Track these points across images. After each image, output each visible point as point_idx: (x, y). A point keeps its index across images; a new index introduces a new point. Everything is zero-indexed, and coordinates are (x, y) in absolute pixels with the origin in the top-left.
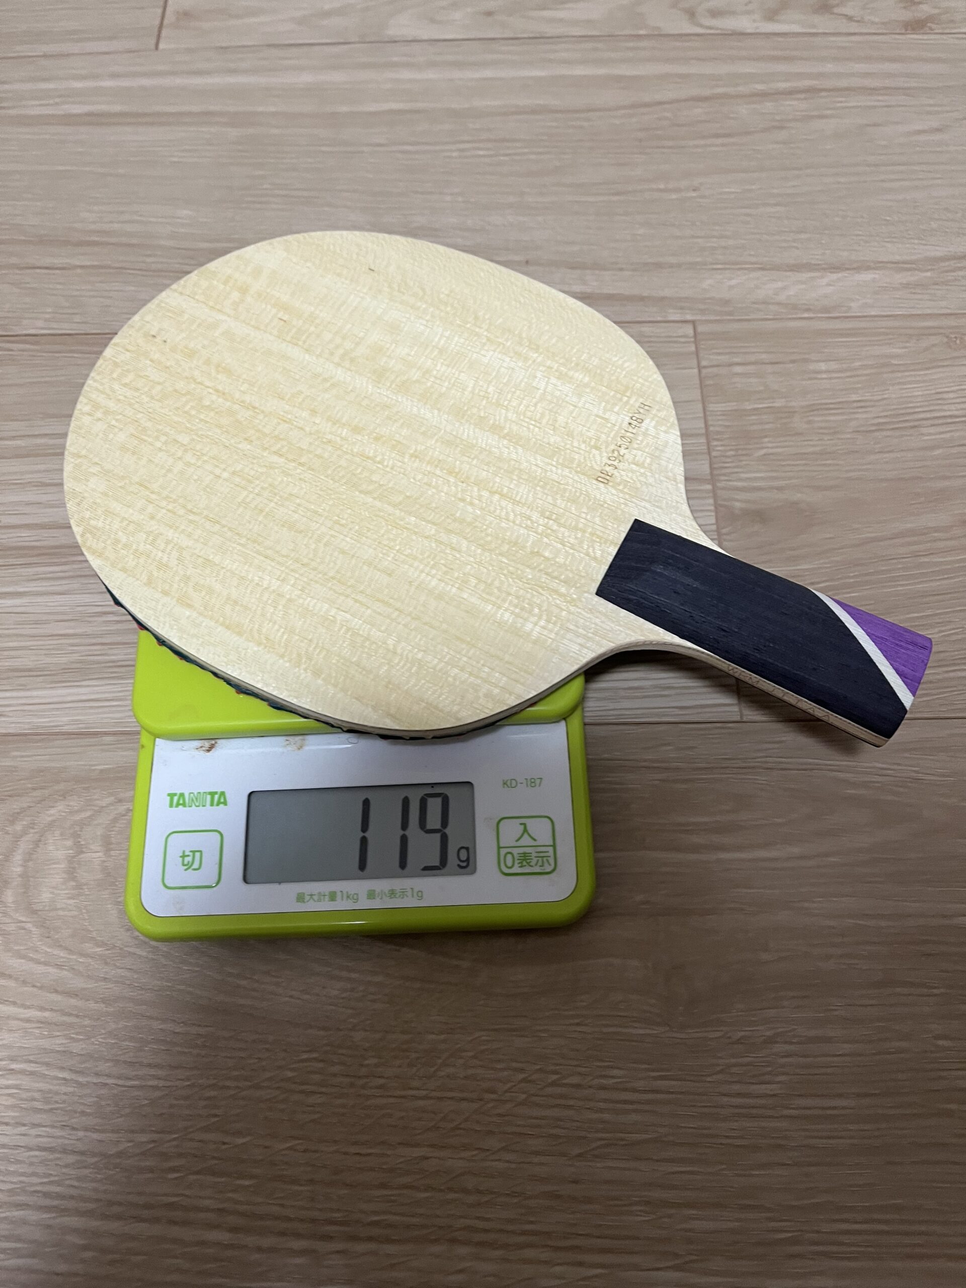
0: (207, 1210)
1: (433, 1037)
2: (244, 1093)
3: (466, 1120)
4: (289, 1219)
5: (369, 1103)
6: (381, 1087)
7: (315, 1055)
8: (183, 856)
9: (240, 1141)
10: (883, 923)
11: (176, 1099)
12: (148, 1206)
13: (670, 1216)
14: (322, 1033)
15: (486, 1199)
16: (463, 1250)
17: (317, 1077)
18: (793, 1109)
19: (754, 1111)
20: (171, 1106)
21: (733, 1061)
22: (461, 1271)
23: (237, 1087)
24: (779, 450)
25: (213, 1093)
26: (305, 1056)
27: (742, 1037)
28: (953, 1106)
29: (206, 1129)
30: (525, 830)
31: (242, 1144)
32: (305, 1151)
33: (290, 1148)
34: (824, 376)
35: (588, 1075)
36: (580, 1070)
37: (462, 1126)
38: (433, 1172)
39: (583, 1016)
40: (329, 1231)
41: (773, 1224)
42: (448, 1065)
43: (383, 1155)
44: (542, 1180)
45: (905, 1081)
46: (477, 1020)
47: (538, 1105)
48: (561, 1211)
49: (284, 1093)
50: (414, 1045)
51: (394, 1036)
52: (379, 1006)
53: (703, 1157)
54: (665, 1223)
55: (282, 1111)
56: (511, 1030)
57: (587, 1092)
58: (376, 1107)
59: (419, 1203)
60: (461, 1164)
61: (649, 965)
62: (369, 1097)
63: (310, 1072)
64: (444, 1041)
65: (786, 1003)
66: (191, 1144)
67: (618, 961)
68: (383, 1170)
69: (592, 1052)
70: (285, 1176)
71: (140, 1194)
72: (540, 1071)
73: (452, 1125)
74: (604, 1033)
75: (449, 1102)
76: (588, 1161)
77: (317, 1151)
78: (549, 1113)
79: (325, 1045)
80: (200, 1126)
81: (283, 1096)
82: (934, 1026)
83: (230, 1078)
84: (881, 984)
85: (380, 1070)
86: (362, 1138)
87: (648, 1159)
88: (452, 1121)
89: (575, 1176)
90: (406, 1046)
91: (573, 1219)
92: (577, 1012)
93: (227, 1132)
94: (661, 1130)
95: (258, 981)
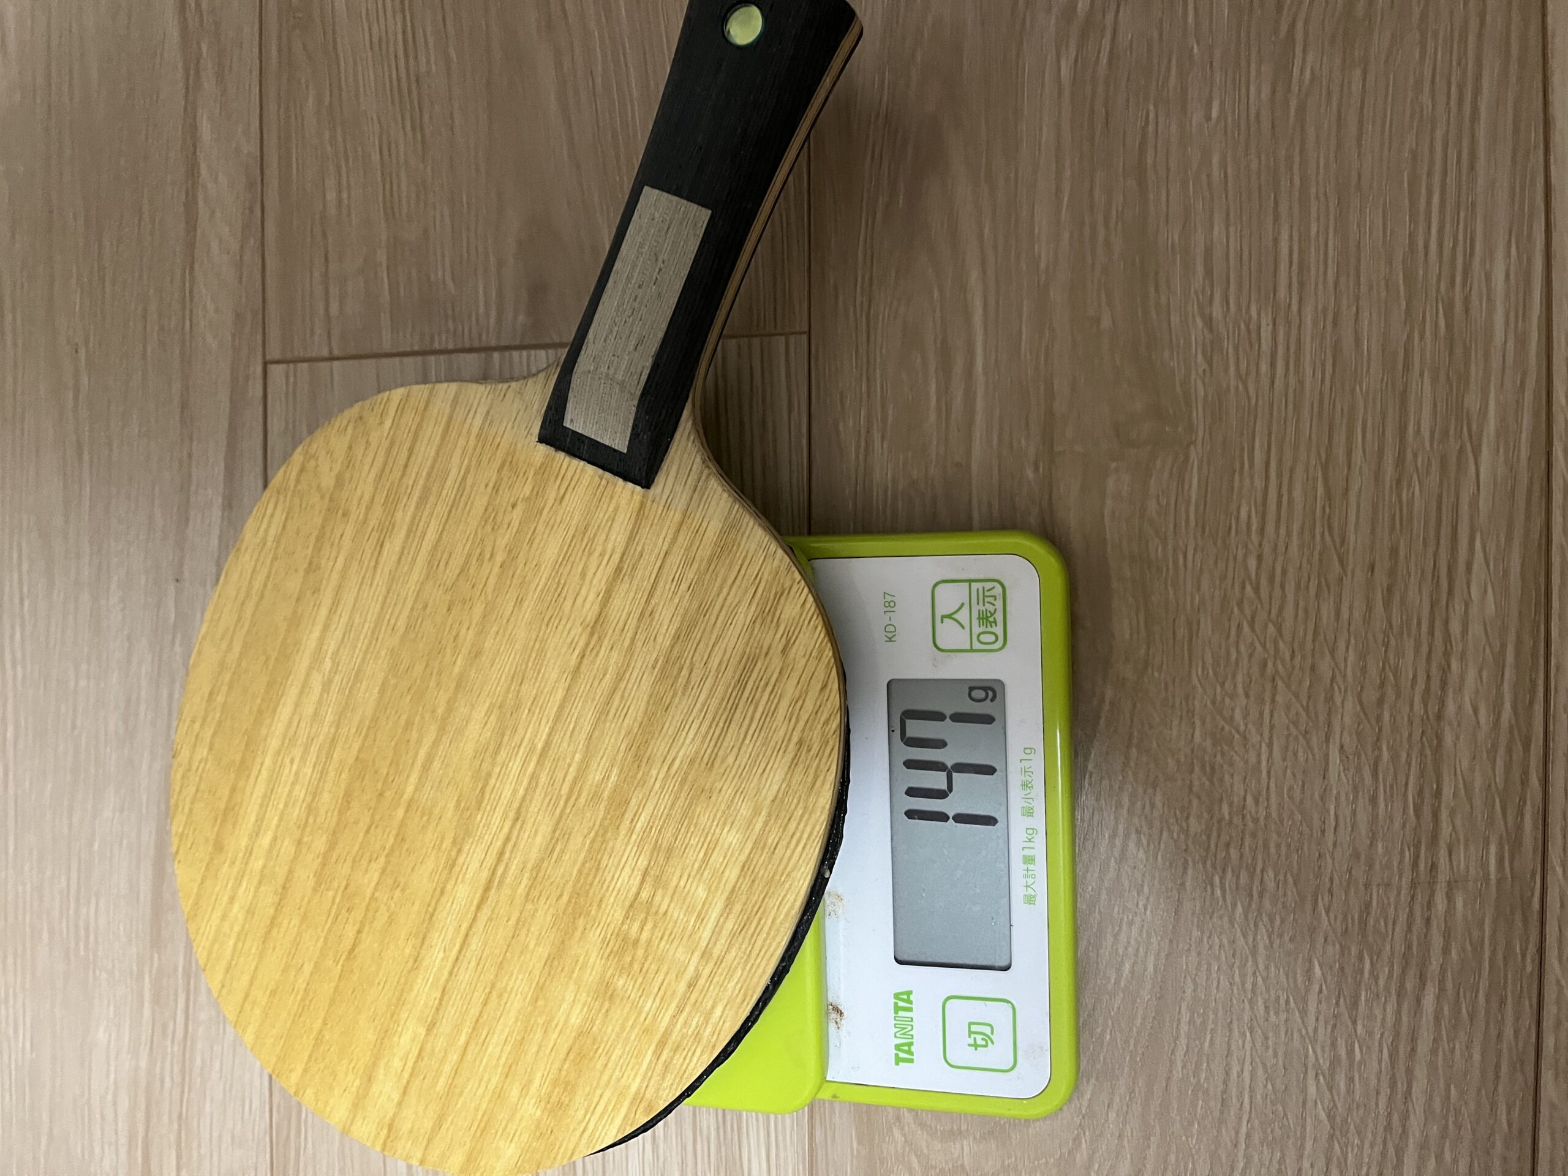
0: (1398, 1012)
1: (1197, 732)
2: (1261, 966)
3: (1297, 696)
4: (1411, 914)
5: (1275, 815)
6: (1257, 801)
7: (1217, 879)
8: (975, 1046)
9: (1318, 969)
10: (1068, 173)
11: (1267, 1048)
12: (1393, 1083)
13: (1415, 455)
14: (1190, 872)
15: (1391, 676)
16: (1451, 708)
17: (1244, 878)
18: (1291, 298)
19: (1292, 349)
20: (1275, 1055)
21: (1232, 369)
22: (1476, 711)
23: (1254, 974)
24: (447, 260)
25: (1260, 1004)
26: (1218, 892)
27: (1204, 355)
28: (1293, 103)
29: (1303, 1013)
30: (949, 616)
31: (1321, 969)
32: (1331, 893)
33: (1327, 912)
34: (345, 195)
35: (1246, 546)
36: (1240, 557)
37: (1305, 704)
38: (1359, 741)
39: (1175, 550)
40: (1426, 867)
41: (1428, 334)
42: (1232, 717)
43: (1337, 798)
44: (1369, 609)
45: (1260, 160)
46: (1177, 680)
47: (1281, 609)
48: (1406, 586)
49: (1261, 919)
50: (1207, 758)
51: (1196, 783)
52: (1158, 799)
53: (1345, 412)
54: (1423, 462)
55: (1282, 922)
56: (1191, 639)
57: (1267, 549)
58: (1280, 806)
59: (1395, 758)
60: (1349, 705)
61: (1114, 465)
62: (1268, 816)
63: (1237, 884)
64: (1203, 723)
65: (1163, 299)
66: (1321, 1031)
67: (1109, 502)
68: (1356, 797)
69: (1219, 542)
70: (1361, 917)
71: (1378, 1093)
72: (1240, 604)
73: (1303, 714)
74: (1197, 525)
75: (1276, 715)
76: (1348, 552)
77: (1331, 880)
78: (1290, 597)
79: (1204, 867)
80: (1299, 1020)
81: (1265, 919)
82: (1194, 121)
83: (1243, 984)
84: (1142, 184)
85: (1235, 801)
86: (1317, 825)
87: (1347, 479)
88: (1298, 714)
89: (1366, 569)
90: (1208, 769)
91: (1416, 573)
92: (1171, 559)
93: (1307, 987)
94: (1313, 463)
95: (1126, 948)
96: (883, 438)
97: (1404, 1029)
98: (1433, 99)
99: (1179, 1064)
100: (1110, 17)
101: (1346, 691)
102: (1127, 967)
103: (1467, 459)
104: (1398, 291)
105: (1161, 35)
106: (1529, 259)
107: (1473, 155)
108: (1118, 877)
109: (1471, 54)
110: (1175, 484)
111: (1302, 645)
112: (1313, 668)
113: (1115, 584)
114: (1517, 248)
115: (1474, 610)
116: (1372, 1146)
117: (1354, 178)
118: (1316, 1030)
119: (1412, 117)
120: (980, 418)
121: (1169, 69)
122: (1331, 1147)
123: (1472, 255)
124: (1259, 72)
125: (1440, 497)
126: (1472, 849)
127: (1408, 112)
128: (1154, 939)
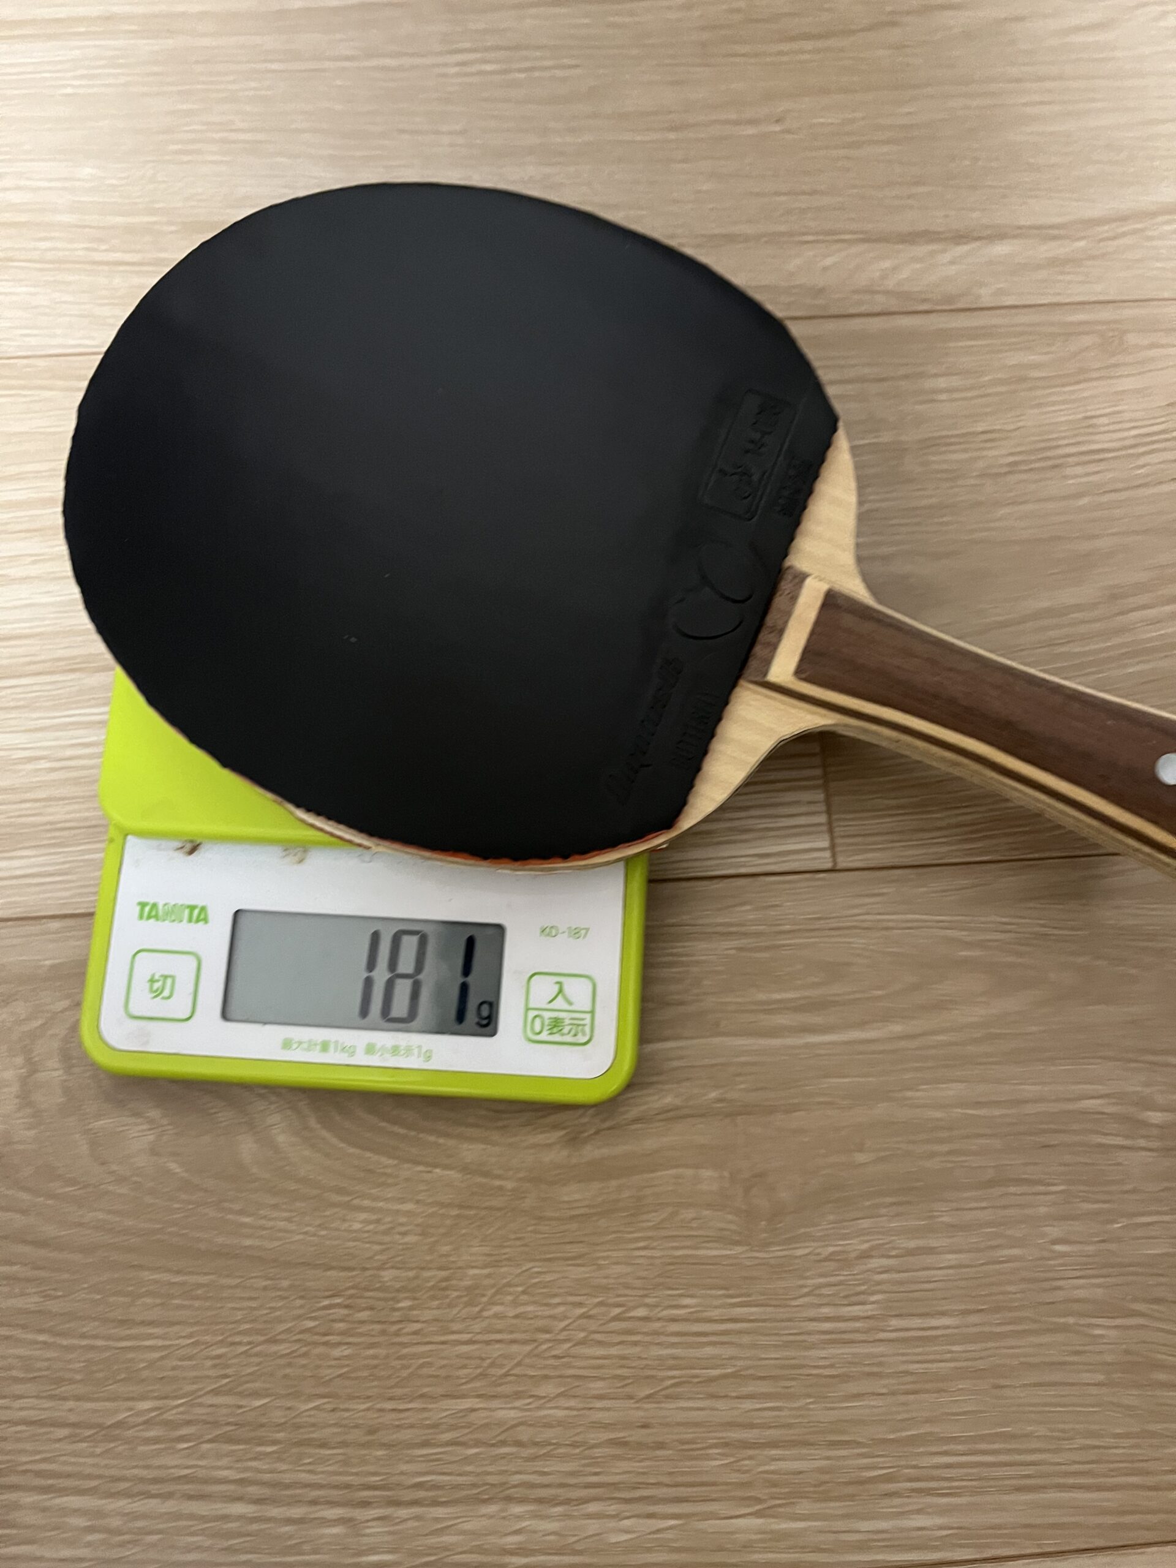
0: (226, 1481)
1: (476, 1271)
3: (519, 1364)
4: (321, 1486)
5: (405, 1351)
6: (415, 1333)
7: (338, 1300)
9: (258, 1403)
10: (997, 1112)
11: (180, 1360)
12: (155, 1481)
13: (750, 1458)
14: (344, 1274)
15: (544, 1451)
16: (518, 1509)
17: (341, 1326)
18: (892, 1331)
19: (845, 1336)
20: (174, 1368)
21: (822, 1280)
22: (517, 1532)
23: (248, 1343)
25: (221, 1351)
26: (326, 1302)
27: (833, 1253)
28: (1071, 1320)
29: (216, 1392)
30: (561, 990)
31: (260, 1406)
32: (333, 1410)
33: (317, 1408)
34: (945, 397)
35: (656, 1306)
36: (648, 1300)
37: (511, 1372)
38: (480, 1426)
39: (649, 1238)
40: (364, 1497)
41: (866, 1461)
42: (494, 1304)
43: (424, 1409)
44: (606, 1427)
45: (1015, 1293)
46: (527, 1249)
47: (600, 1343)
48: (629, 1459)
49: (305, 1346)
50: (454, 1282)
51: (430, 1274)
52: (409, 1239)
53: (789, 1390)
54: (746, 1465)
55: (304, 1366)
56: (567, 1259)
57: (657, 1325)
58: (415, 1356)
59: (467, 1460)
60: (513, 1414)
61: (726, 1174)
62: (404, 1345)
63: (333, 1321)
64: (488, 1276)
65: (883, 1211)
66: (202, 1410)
67: (689, 1172)
68: (426, 1426)
69: (661, 1280)
70: (313, 1439)
71: (147, 1467)
72: (601, 1304)
73: (504, 1371)
74: (675, 1257)
75: (497, 1346)
76: (658, 1403)
77: (347, 1410)
78: (613, 1351)
79: (349, 1288)
80: (209, 1389)
81: (304, 1349)
82: (1048, 1229)
83: (240, 1333)
84: (991, 1183)
85: (415, 1312)
86: (399, 1392)
87: (726, 1396)
88: (501, 1366)
89: (644, 1420)
90: (444, 1284)
91: (643, 1467)
92: (640, 1235)
93: (241, 1394)
94: (740, 1363)
95: (265, 1217)
96: (738, 949)
97: (210, 1488)
98: (1081, 1449)
99: (156, 1276)
100: (1142, 1143)
101: (529, 1410)
102: (247, 1220)
103: (749, 1506)
104: (905, 1430)
105: (1127, 1192)
107: (1030, 1489)
108: (334, 1205)
109: (1122, 1480)
110: (711, 1234)
111: (569, 1366)
112: (546, 1377)
113: (614, 1183)
114: (947, 1536)
115: (612, 1524)
116: (96, 1465)
117: (1003, 1382)
118: (201, 1405)
119: (1063, 1431)
120: (765, 1042)
121: (1097, 1202)
122: (90, 1426)
124: (1099, 1286)
125: (714, 1484)
126: (386, 1538)
127: (1067, 1427)
128: (276, 1244)
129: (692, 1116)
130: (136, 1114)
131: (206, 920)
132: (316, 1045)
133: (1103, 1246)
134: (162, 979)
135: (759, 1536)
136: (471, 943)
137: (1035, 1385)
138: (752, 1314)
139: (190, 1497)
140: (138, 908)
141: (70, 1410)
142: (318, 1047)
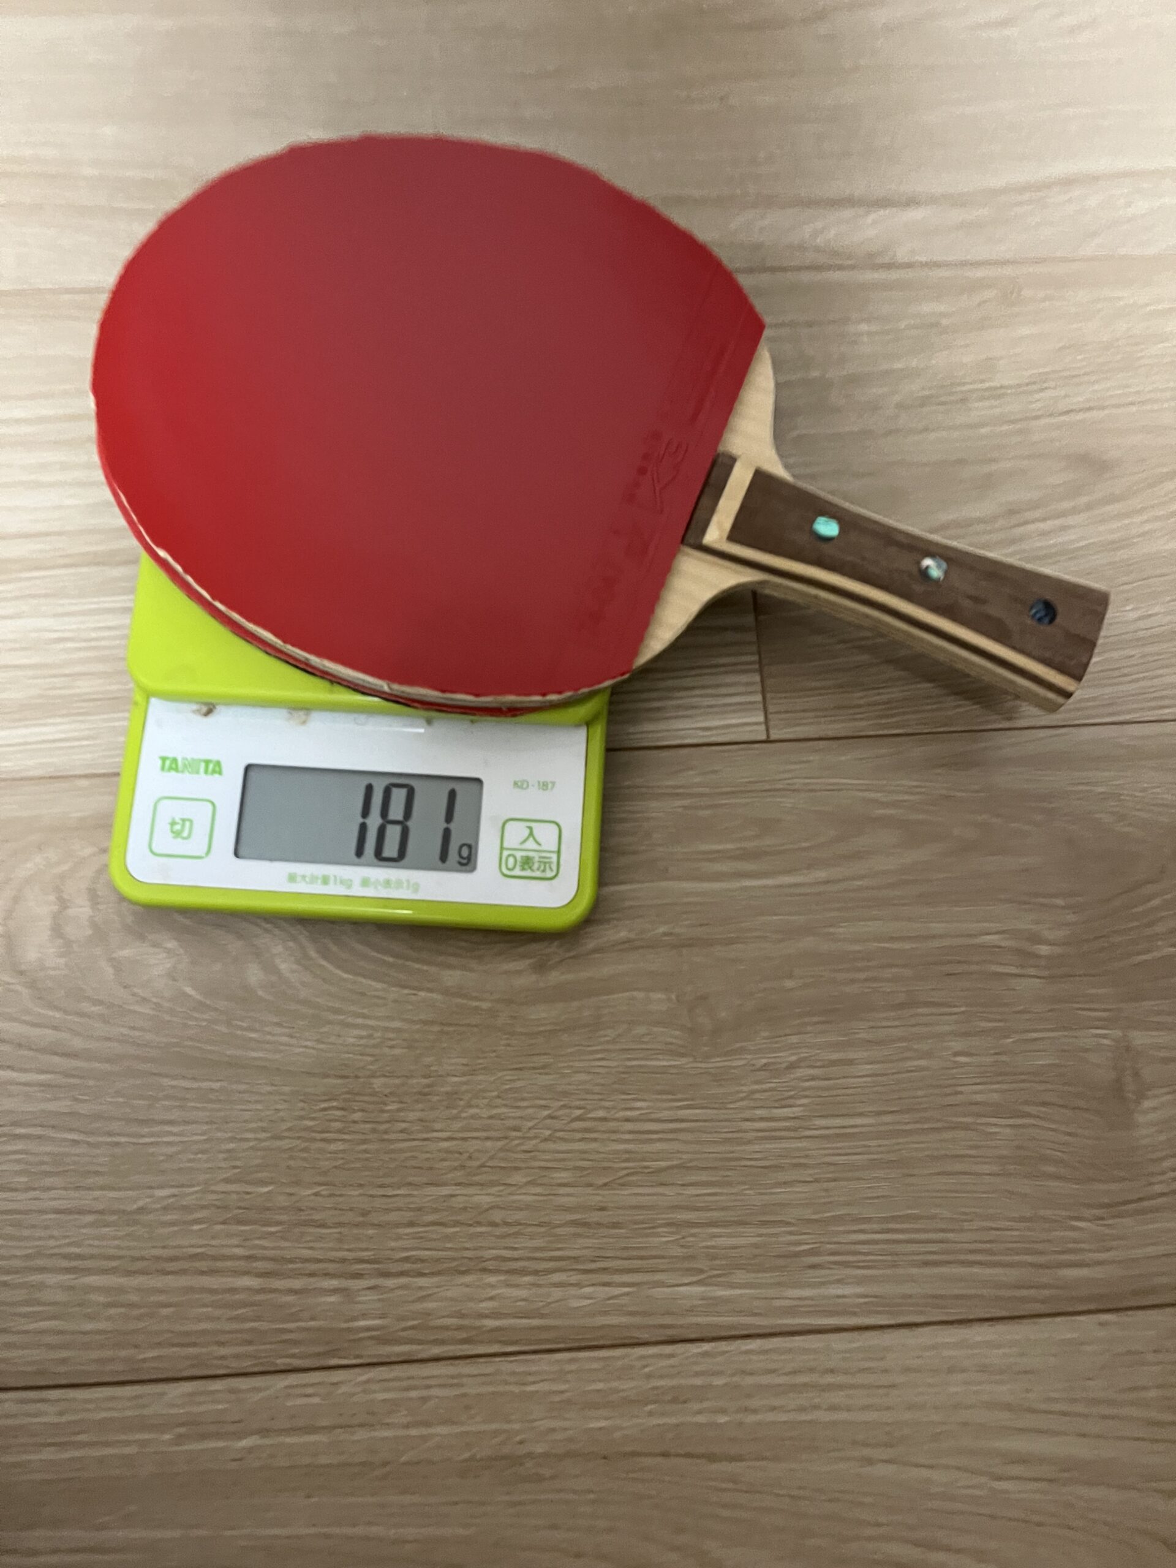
0: (235, 1258)
1: (455, 1079)
2: (264, 1144)
3: (492, 1158)
4: (319, 1261)
5: (392, 1147)
6: (402, 1131)
7: (335, 1104)
9: (266, 1190)
10: (908, 946)
11: (195, 1154)
12: (172, 1259)
13: (693, 1235)
14: (339, 1081)
15: (514, 1230)
16: (492, 1279)
17: (337, 1125)
18: (815, 1129)
19: (778, 1134)
20: (190, 1161)
21: (756, 1087)
22: (491, 1298)
23: (256, 1139)
25: (232, 1146)
26: (323, 1105)
27: (765, 1065)
28: (969, 1120)
29: (227, 1181)
31: (265, 1193)
32: (330, 1195)
33: (316, 1194)
35: (612, 1108)
36: (605, 1104)
37: (488, 1164)
38: (460, 1209)
39: (606, 1051)
40: (359, 1269)
41: (793, 1238)
42: (471, 1106)
43: (410, 1195)
44: (568, 1209)
45: (922, 1097)
46: (499, 1060)
47: (563, 1139)
48: (589, 1237)
49: (306, 1142)
50: (436, 1088)
51: (415, 1081)
52: (397, 1051)
53: (726, 1179)
54: (690, 1242)
55: (304, 1159)
56: (534, 1068)
57: (612, 1125)
58: (401, 1151)
59: (447, 1238)
60: (488, 1199)
61: (673, 997)
62: (393, 1141)
63: (331, 1121)
64: (465, 1083)
65: (809, 1028)
66: (214, 1197)
67: (641, 995)
68: (411, 1210)
69: (616, 1086)
70: (313, 1221)
71: (164, 1247)
72: (564, 1106)
73: (478, 1163)
74: (629, 1067)
75: (474, 1142)
76: (613, 1190)
77: (341, 1195)
78: (574, 1146)
79: (343, 1093)
80: (221, 1178)
81: (304, 1145)
82: (953, 1043)
83: (247, 1131)
84: (901, 1006)
85: (402, 1114)
86: (387, 1181)
87: (673, 1184)
88: (478, 1159)
89: (601, 1204)
90: (427, 1090)
91: (600, 1243)
92: (599, 1048)
93: (247, 1183)
94: (685, 1156)
95: (270, 1033)
96: (685, 807)
97: (219, 1264)
98: (979, 1230)
99: (174, 1083)
100: (1032, 971)
101: (499, 1196)
102: (253, 1035)
103: (692, 1276)
104: (826, 1212)
105: (1019, 1012)
106: (854, 1314)
107: (936, 1264)
108: (330, 1023)
109: (1017, 1258)
110: (660, 1047)
111: (534, 1159)
112: (517, 1169)
113: (576, 1004)
114: (864, 1303)
115: (573, 1291)
116: (118, 1247)
117: (913, 1172)
118: (214, 1192)
119: (961, 1213)
120: (706, 886)
121: (993, 1021)
122: (114, 1212)
123: (859, 1267)
124: (996, 1091)
125: (663, 1257)
126: (375, 1306)
127: (967, 1210)
128: (277, 1056)
129: (642, 947)
130: (155, 945)
131: (220, 773)
132: (317, 878)
133: (996, 1057)
134: (180, 822)
135: (700, 1302)
136: (452, 795)
137: (939, 1174)
138: (696, 1115)
139: (202, 1273)
140: (160, 763)
141: (95, 1199)
142: (319, 881)
